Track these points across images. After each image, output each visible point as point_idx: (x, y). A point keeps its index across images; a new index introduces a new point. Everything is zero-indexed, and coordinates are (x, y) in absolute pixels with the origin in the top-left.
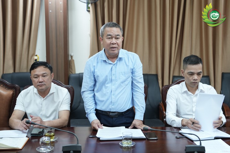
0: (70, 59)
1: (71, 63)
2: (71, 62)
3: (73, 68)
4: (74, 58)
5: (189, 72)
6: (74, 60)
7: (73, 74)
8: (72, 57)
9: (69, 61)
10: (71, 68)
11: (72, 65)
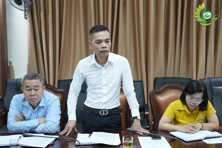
0: (9, 65)
1: (10, 69)
2: (10, 67)
3: (12, 73)
4: (13, 64)
5: (96, 41)
6: (13, 66)
7: (12, 80)
8: (11, 63)
9: (8, 67)
10: (10, 74)
11: (11, 71)
